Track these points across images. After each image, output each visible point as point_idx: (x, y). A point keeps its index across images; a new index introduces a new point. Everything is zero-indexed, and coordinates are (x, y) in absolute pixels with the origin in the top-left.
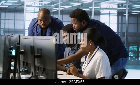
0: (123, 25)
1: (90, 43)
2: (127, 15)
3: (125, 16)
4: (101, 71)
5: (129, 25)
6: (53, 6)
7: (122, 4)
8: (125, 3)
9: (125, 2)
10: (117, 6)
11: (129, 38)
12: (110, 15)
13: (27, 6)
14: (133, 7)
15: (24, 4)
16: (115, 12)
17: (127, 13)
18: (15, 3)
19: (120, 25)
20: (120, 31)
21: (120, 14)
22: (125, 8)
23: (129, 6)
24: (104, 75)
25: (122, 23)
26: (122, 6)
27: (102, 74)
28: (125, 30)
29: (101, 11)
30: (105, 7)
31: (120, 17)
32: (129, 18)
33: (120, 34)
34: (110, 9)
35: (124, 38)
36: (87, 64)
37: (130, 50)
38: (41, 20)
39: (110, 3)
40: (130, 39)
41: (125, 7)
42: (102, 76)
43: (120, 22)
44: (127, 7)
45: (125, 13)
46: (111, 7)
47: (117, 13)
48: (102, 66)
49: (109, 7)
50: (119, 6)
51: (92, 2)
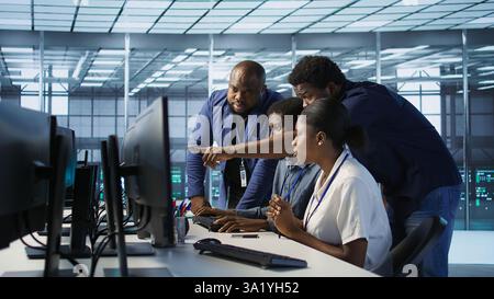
0: (458, 118)
1: (320, 139)
2: (465, 91)
3: (462, 94)
4: (353, 220)
5: (472, 117)
6: (277, 78)
7: (452, 66)
8: (460, 64)
9: (460, 59)
10: (438, 70)
11: (474, 151)
12: (421, 95)
13: (215, 82)
14: (482, 72)
15: (207, 77)
16: (436, 87)
17: (465, 87)
18: (186, 76)
19: (448, 118)
20: (449, 134)
21: (448, 90)
22: (461, 76)
23: (469, 70)
24: (361, 232)
25: (454, 114)
26: (453, 71)
27: (357, 230)
28: (461, 131)
29: (399, 85)
30: (409, 75)
31: (448, 99)
32: (472, 99)
33: (449, 140)
34: (421, 79)
35: (460, 151)
36: (316, 203)
37: (478, 181)
38: (235, 90)
39: (420, 66)
40: (477, 152)
41: (460, 72)
42: (356, 237)
43: (448, 111)
44: (465, 72)
45: (462, 88)
46: (424, 75)
47: (439, 88)
48: (356, 205)
49: (418, 75)
50: (443, 72)
51: (375, 65)
